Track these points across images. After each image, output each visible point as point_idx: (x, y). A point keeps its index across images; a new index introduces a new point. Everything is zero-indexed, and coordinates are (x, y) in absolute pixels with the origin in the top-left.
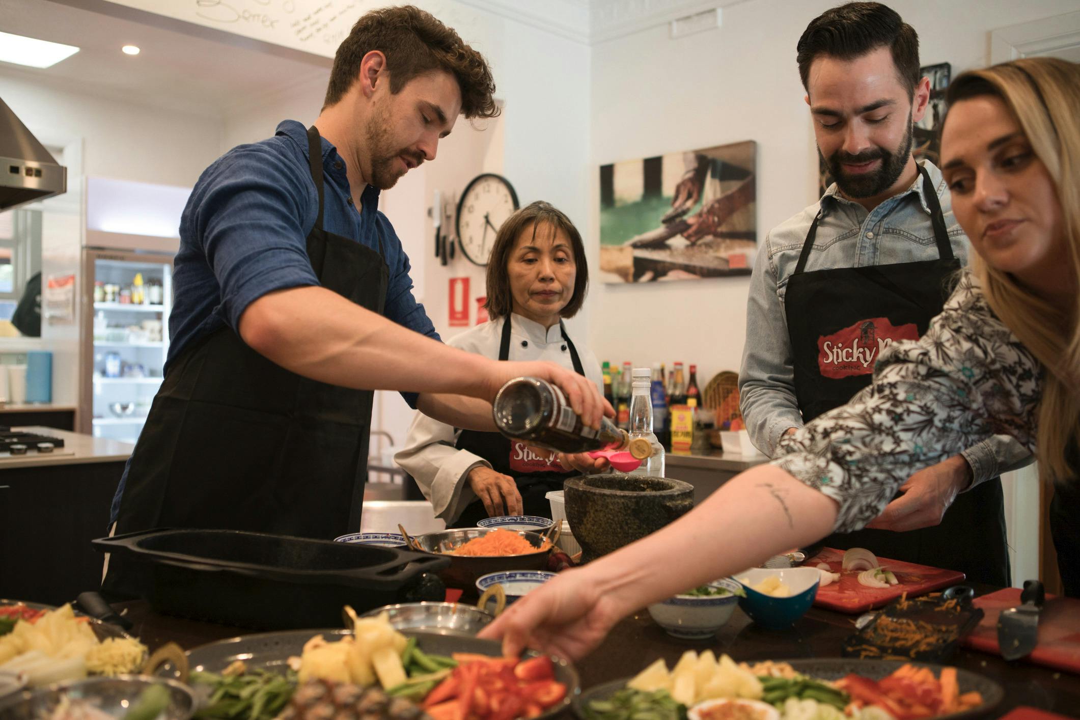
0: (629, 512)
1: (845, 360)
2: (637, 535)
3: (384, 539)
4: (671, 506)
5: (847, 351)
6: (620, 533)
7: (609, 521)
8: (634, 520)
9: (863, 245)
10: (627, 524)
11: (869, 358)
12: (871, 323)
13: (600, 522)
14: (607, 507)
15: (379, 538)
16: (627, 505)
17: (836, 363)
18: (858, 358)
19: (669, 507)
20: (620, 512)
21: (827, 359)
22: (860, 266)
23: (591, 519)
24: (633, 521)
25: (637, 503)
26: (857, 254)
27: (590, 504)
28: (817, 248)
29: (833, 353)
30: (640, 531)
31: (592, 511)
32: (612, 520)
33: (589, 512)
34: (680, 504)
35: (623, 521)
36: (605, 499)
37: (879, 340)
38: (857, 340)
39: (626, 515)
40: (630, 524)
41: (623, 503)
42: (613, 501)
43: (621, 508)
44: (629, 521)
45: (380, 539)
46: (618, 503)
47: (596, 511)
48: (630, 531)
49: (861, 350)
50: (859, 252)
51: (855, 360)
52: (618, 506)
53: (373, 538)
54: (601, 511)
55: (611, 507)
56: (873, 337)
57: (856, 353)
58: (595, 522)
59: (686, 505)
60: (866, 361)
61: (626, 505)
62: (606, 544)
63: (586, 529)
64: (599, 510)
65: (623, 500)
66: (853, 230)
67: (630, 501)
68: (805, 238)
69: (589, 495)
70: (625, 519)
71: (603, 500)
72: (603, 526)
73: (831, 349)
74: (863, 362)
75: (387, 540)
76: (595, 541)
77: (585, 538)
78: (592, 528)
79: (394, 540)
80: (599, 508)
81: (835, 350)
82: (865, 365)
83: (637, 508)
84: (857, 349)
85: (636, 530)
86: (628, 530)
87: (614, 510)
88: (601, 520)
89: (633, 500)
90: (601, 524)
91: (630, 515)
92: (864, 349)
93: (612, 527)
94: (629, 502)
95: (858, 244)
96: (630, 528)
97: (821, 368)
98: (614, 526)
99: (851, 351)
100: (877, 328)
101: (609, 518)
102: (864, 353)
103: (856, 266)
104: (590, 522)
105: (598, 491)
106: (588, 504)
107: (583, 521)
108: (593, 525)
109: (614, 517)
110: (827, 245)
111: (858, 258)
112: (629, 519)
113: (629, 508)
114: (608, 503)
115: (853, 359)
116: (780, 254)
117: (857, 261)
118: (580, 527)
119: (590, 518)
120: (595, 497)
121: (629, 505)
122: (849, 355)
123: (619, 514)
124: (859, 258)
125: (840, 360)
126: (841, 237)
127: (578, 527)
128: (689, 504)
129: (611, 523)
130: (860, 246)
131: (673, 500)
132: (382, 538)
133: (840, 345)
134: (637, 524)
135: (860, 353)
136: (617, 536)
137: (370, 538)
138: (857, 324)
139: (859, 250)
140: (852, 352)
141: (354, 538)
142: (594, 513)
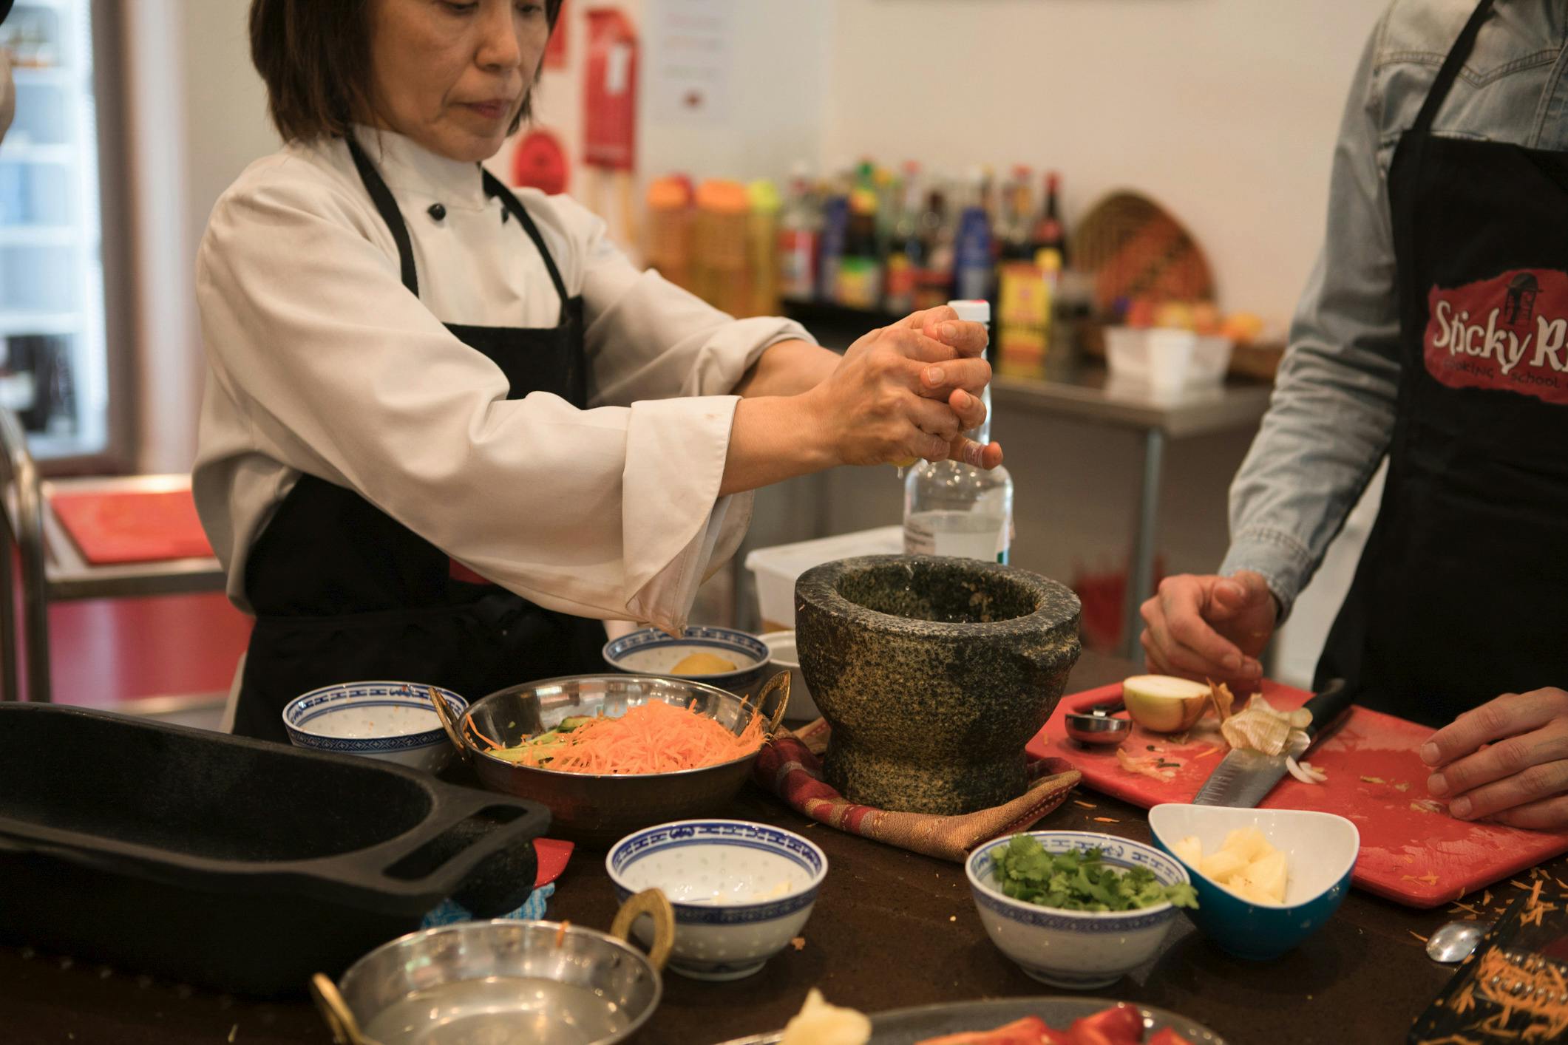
0: (940, 671)
1: (1469, 351)
2: (955, 718)
3: (396, 698)
4: (1033, 657)
5: (1475, 333)
6: (918, 713)
7: (896, 687)
8: (950, 687)
9: (1557, 95)
10: (935, 695)
11: (1515, 357)
12: (1532, 280)
13: (876, 688)
14: (892, 659)
15: (385, 694)
16: (937, 654)
17: (1453, 352)
18: (1494, 351)
19: (1027, 659)
20: (920, 669)
21: (1440, 339)
22: (1540, 147)
23: (855, 679)
24: (947, 689)
25: (959, 652)
26: (1539, 115)
27: (855, 648)
28: (1467, 78)
29: (1451, 327)
30: (962, 709)
31: (858, 663)
32: (904, 686)
33: (851, 664)
34: (1051, 652)
35: (925, 689)
36: (888, 642)
37: (1541, 320)
38: (1495, 313)
39: (933, 677)
40: (941, 695)
41: (927, 651)
42: (905, 646)
43: (923, 661)
44: (939, 690)
45: (388, 698)
46: (916, 650)
47: (868, 663)
48: (942, 710)
49: (1502, 334)
50: (1543, 111)
51: (1486, 354)
52: (916, 656)
53: (372, 694)
54: (878, 665)
55: (902, 659)
56: (1530, 311)
57: (1490, 343)
58: (865, 686)
59: (1064, 655)
60: (1508, 361)
61: (934, 656)
62: (887, 733)
63: (843, 698)
64: (873, 662)
65: (927, 646)
66: (1545, 51)
67: (944, 648)
68: (1451, 42)
69: (852, 628)
70: (931, 685)
71: (884, 642)
72: (882, 695)
73: (1449, 318)
74: (1501, 360)
75: (403, 698)
76: (863, 725)
77: (841, 715)
78: (859, 698)
79: (418, 700)
80: (874, 658)
81: (1455, 323)
82: (1505, 370)
83: (957, 662)
84: (1495, 331)
85: (952, 707)
86: (937, 708)
87: (907, 665)
88: (876, 684)
89: (950, 646)
90: (877, 693)
91: (942, 678)
92: (1507, 333)
93: (902, 700)
94: (940, 651)
95: (1544, 93)
96: (940, 704)
97: (1428, 354)
98: (905, 698)
99: (1481, 332)
100: (1541, 291)
101: (896, 682)
102: (1506, 343)
103: (1531, 145)
104: (853, 685)
105: (872, 619)
106: (850, 647)
107: (836, 681)
108: (860, 693)
109: (907, 680)
110: (1489, 77)
111: (1540, 124)
112: (939, 684)
113: (941, 663)
114: (894, 650)
115: (1482, 350)
116: (1394, 70)
117: (1536, 132)
118: (830, 692)
119: (853, 676)
120: (866, 635)
121: (941, 657)
122: (1478, 341)
123: (918, 674)
124: (1542, 126)
125: (1460, 349)
126: (1519, 64)
127: (826, 692)
128: (1072, 650)
129: (901, 693)
130: (1548, 97)
131: (1037, 643)
132: (392, 694)
133: (1465, 316)
134: (956, 696)
135: (1498, 340)
136: (911, 720)
137: (365, 694)
138: (1503, 276)
139: (1545, 106)
140: (1484, 338)
141: (329, 697)
142: (862, 669)
